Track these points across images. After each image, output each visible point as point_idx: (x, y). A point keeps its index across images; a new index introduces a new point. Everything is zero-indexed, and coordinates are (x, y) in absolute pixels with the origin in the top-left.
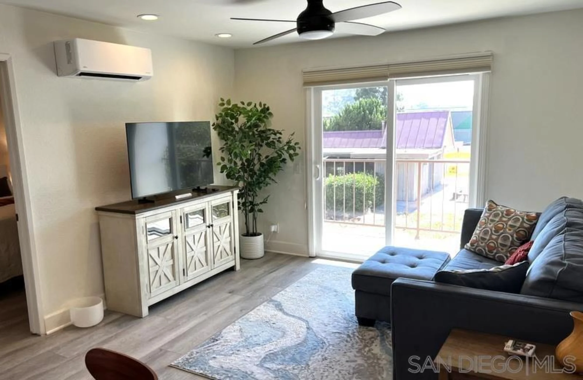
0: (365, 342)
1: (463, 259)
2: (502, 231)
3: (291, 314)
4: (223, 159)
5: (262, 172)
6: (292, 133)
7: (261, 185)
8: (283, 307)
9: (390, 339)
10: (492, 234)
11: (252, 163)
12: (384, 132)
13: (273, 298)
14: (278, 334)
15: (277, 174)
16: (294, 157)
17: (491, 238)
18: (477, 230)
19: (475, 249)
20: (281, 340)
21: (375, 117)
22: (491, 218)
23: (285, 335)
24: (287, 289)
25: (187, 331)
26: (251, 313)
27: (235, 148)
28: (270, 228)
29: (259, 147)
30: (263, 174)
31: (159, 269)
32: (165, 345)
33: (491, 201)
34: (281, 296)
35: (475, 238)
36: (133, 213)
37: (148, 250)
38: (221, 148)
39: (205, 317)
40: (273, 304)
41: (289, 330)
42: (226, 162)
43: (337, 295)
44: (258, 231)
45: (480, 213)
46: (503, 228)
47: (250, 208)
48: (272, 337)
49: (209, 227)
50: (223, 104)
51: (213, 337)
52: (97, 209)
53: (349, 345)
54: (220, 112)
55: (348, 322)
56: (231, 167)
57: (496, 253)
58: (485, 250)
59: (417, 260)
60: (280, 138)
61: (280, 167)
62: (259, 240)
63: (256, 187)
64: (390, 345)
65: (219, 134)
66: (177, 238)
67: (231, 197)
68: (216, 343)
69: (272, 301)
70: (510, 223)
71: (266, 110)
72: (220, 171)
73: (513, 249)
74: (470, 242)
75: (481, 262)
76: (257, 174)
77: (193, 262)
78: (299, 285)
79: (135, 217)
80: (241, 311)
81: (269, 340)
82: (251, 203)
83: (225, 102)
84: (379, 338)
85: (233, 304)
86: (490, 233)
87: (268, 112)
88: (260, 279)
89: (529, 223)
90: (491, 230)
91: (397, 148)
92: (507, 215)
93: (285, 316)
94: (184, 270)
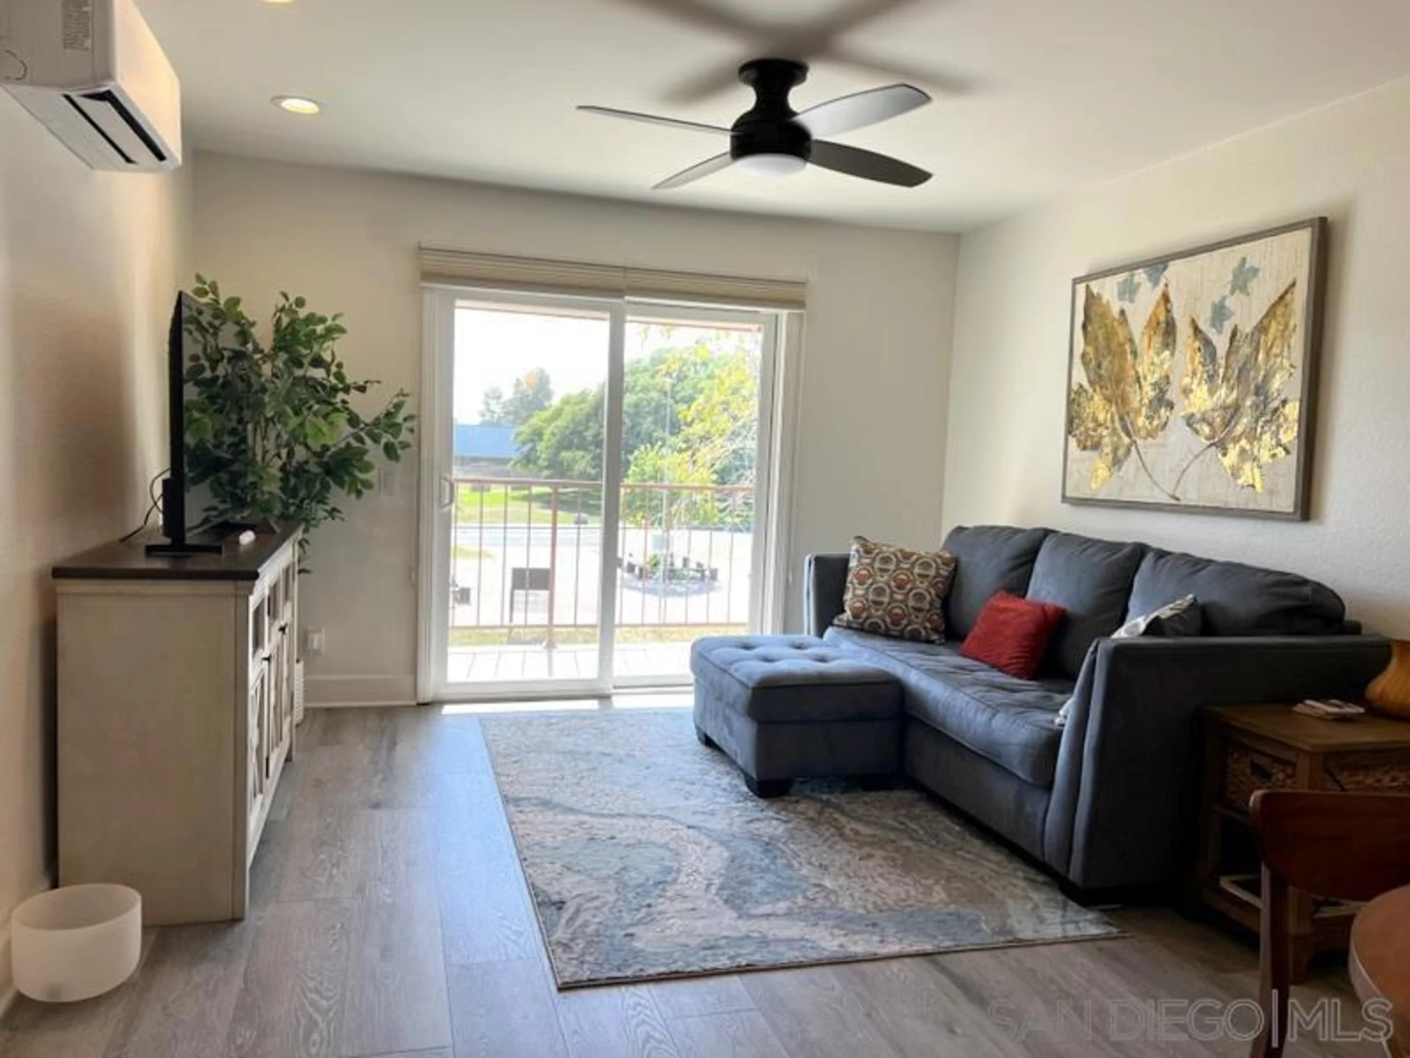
2: (909, 586)
3: (606, 812)
8: (568, 806)
10: (892, 592)
17: (892, 600)
18: (855, 589)
19: (865, 623)
22: (876, 565)
23: (678, 852)
28: (308, 642)
33: (860, 538)
35: (858, 605)
40: (534, 805)
41: (666, 841)
46: (909, 580)
57: (906, 626)
58: (884, 621)
68: (570, 909)
70: (917, 571)
74: (848, 612)
78: (512, 758)
79: (251, 588)
86: (888, 591)
90: (889, 586)
92: (905, 558)
93: (605, 820)
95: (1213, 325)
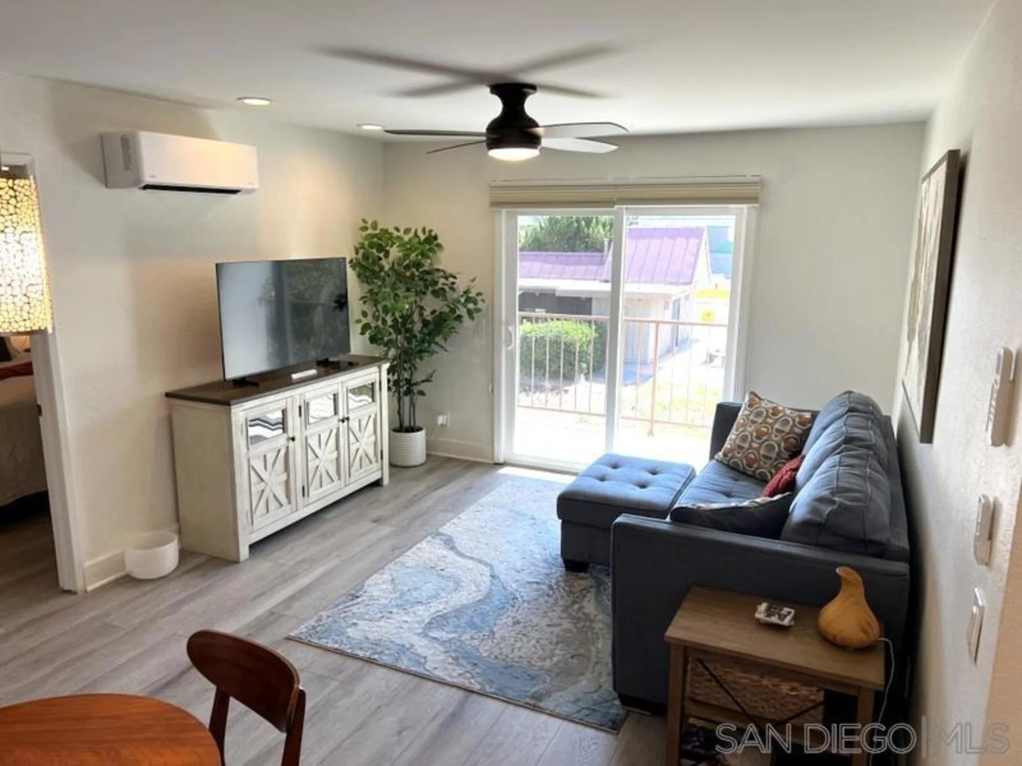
0: (573, 597)
1: (713, 477)
2: (765, 438)
3: (467, 554)
4: (365, 314)
5: (425, 334)
6: (472, 278)
7: (423, 355)
8: (456, 545)
9: (610, 591)
10: (752, 441)
11: (409, 321)
12: (607, 256)
13: (441, 530)
14: (447, 586)
15: (449, 339)
16: (475, 315)
17: (751, 447)
18: (733, 434)
19: (729, 461)
20: (454, 594)
21: (594, 232)
22: (751, 417)
23: (459, 588)
24: (462, 516)
25: (310, 584)
26: (408, 553)
27: (384, 299)
28: (436, 420)
29: (422, 296)
30: (427, 338)
31: (265, 487)
32: (278, 605)
33: (752, 393)
34: (453, 526)
35: (729, 446)
36: (227, 404)
37: (249, 460)
38: (362, 298)
39: (337, 561)
40: (441, 540)
41: (465, 580)
42: (369, 320)
43: (535, 524)
44: (418, 424)
45: (738, 409)
46: (767, 433)
47: (405, 388)
48: (440, 591)
49: (343, 421)
50: (365, 229)
51: (352, 592)
52: (168, 395)
53: (551, 600)
54: (361, 241)
55: (551, 566)
56: (377, 327)
57: (757, 469)
58: (742, 462)
59: (650, 476)
60: (453, 283)
61: (453, 328)
62: (419, 438)
63: (415, 359)
64: (608, 600)
65: (359, 276)
66: (293, 439)
67: (378, 374)
68: (355, 602)
69: (439, 534)
70: (777, 426)
71: (432, 239)
72: (359, 331)
73: (779, 463)
74: (722, 450)
75: (736, 480)
76: (418, 339)
77: (318, 474)
78: (480, 508)
79: (230, 409)
80: (393, 550)
81: (436, 596)
82: (408, 381)
83: (369, 225)
84: (593, 590)
85: (379, 539)
86: (749, 439)
87: (435, 242)
88: (420, 499)
89: (801, 427)
90: (752, 435)
91: (627, 282)
92: (774, 414)
93: (458, 559)
94: (303, 488)
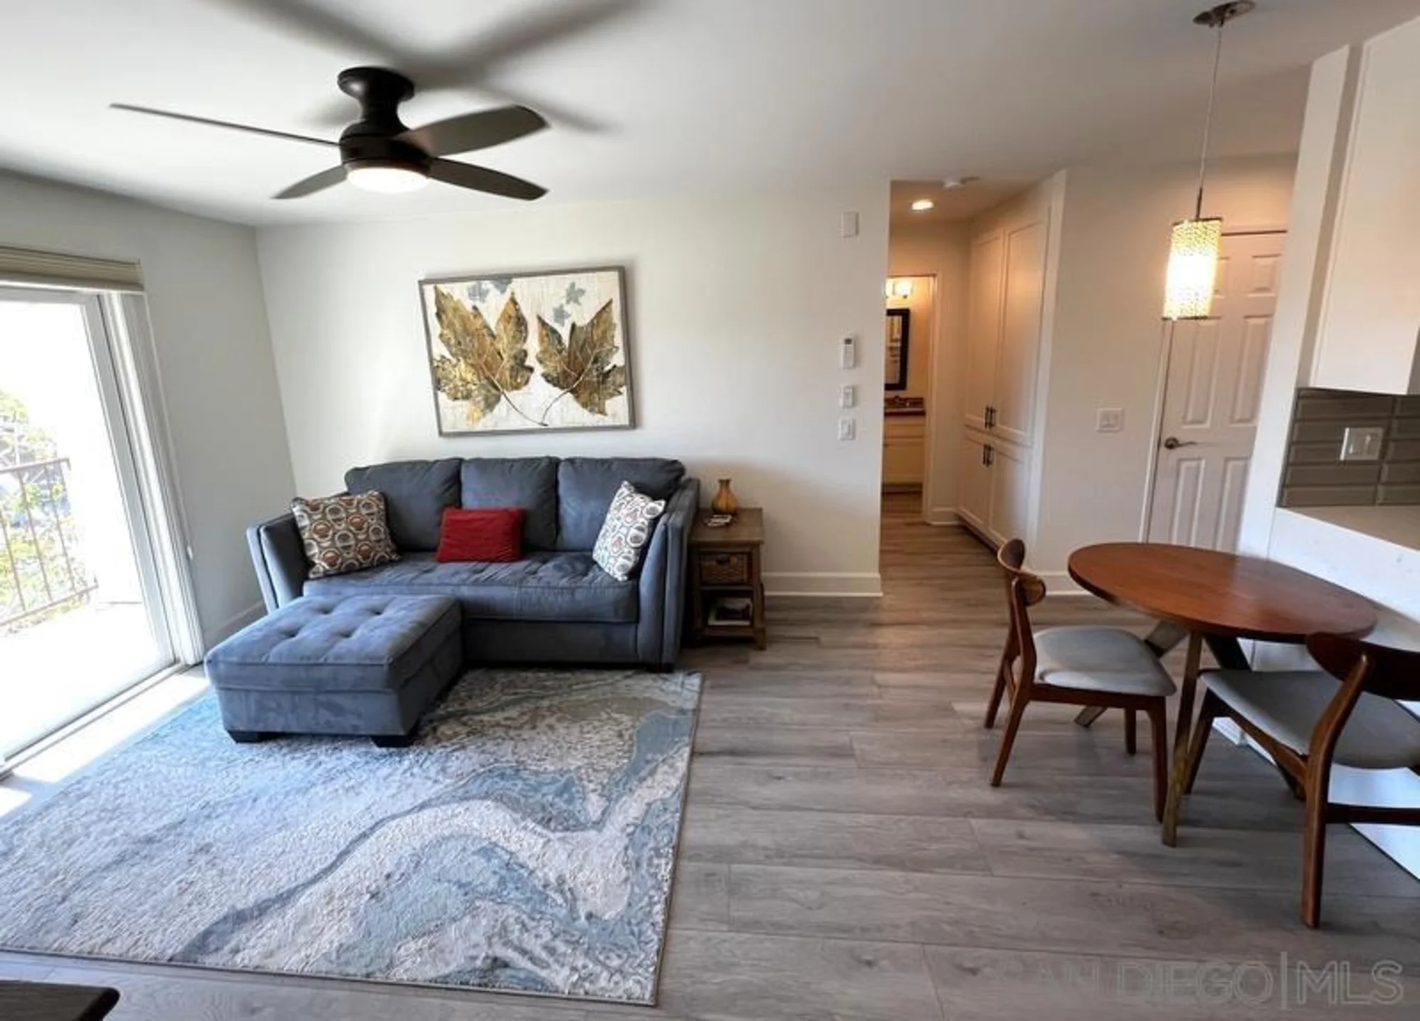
19: (339, 568)
74: (323, 564)
89: (381, 504)
92: (349, 504)
95: (556, 320)
